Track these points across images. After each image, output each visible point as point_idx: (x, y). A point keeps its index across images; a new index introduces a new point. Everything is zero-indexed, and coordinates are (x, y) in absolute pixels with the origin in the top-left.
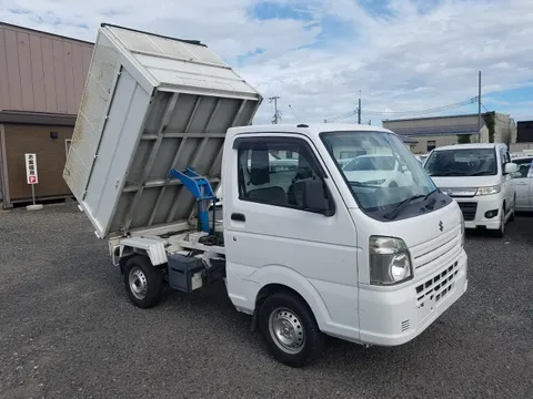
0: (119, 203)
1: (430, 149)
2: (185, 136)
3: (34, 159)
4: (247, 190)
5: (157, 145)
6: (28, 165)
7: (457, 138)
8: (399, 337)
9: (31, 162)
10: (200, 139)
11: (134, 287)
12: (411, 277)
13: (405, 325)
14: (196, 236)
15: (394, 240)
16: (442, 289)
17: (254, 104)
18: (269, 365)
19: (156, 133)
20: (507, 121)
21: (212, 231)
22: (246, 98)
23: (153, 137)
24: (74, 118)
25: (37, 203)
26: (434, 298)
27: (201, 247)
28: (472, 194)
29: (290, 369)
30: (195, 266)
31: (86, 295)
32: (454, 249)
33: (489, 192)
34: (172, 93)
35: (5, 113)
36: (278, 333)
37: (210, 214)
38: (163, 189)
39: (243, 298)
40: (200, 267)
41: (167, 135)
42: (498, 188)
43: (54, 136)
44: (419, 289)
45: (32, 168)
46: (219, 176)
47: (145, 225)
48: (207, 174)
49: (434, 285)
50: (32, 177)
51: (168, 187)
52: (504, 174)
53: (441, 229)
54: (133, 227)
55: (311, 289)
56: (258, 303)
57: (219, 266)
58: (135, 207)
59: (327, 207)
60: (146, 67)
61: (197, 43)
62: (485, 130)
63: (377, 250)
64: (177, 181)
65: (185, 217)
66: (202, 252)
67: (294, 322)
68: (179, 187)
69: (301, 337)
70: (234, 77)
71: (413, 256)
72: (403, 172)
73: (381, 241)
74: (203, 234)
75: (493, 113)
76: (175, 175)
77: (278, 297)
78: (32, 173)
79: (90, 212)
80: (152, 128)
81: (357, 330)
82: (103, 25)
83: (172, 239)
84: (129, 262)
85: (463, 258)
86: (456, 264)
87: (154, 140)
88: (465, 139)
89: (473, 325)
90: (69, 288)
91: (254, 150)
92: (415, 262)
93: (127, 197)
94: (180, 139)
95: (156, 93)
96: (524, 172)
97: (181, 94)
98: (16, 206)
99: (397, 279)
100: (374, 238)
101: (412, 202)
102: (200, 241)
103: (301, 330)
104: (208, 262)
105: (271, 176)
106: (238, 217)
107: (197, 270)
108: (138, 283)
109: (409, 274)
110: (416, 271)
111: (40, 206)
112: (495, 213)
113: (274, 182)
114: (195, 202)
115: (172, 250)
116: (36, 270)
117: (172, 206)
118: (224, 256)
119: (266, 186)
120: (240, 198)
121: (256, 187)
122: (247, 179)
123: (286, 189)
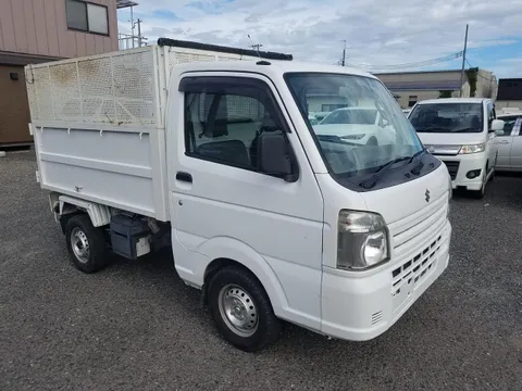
1: (411, 104)
4: (198, 144)
7: (439, 93)
8: (367, 331)
11: (76, 249)
12: (388, 259)
13: (376, 316)
15: (370, 216)
16: (422, 269)
18: (218, 347)
20: (489, 78)
26: (412, 281)
28: (456, 152)
29: (240, 352)
30: (140, 230)
31: (28, 255)
32: (439, 222)
33: (473, 150)
36: (229, 312)
39: (190, 272)
40: (146, 231)
42: (483, 146)
43: (13, 78)
44: (396, 272)
49: (414, 265)
52: (490, 131)
53: (427, 200)
55: (266, 268)
56: (208, 277)
59: (288, 169)
62: (466, 87)
63: (348, 227)
67: (246, 302)
69: (254, 318)
71: (391, 234)
72: (383, 126)
73: (353, 217)
75: (477, 69)
81: (318, 320)
84: (70, 221)
85: (446, 230)
86: (439, 238)
88: (447, 94)
89: (451, 300)
91: (208, 93)
92: (394, 241)
96: (508, 130)
99: (370, 262)
100: (345, 212)
101: (395, 166)
103: (254, 311)
104: (154, 226)
105: (229, 127)
106: (184, 177)
107: (142, 235)
108: (80, 245)
109: (385, 256)
110: (394, 252)
112: (477, 173)
113: (234, 134)
120: (188, 153)
121: (211, 140)
122: (198, 131)
123: (248, 144)
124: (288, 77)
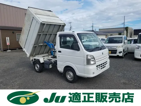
0: (32, 49)
2: (48, 33)
3: (9, 39)
4: (62, 46)
5: (41, 36)
6: (7, 40)
7: (118, 34)
9: (8, 39)
10: (51, 34)
12: (95, 64)
14: (50, 56)
15: (91, 56)
17: (64, 26)
18: (66, 83)
19: (41, 33)
20: (131, 29)
21: (54, 56)
22: (62, 25)
23: (40, 34)
24: (22, 28)
25: (10, 50)
26: (101, 68)
27: (52, 59)
28: (116, 48)
30: (50, 63)
31: (25, 70)
32: (106, 59)
33: (120, 47)
34: (45, 24)
35: (1, 27)
36: (68, 76)
37: (54, 53)
38: (43, 46)
39: (61, 69)
40: (51, 63)
41: (44, 33)
42: (122, 46)
43: (13, 33)
44: (97, 66)
45: (8, 41)
46: (56, 43)
47: (38, 54)
48: (53, 42)
49: (101, 66)
50: (8, 43)
51: (44, 45)
52: (124, 43)
54: (36, 55)
57: (56, 63)
58: (36, 50)
59: (78, 49)
60: (39, 18)
61: (50, 11)
63: (88, 58)
64: (46, 44)
65: (48, 53)
66: (52, 60)
68: (46, 45)
69: (73, 77)
70: (59, 19)
71: (96, 59)
73: (89, 56)
74: (52, 56)
75: (128, 27)
76: (45, 42)
77: (68, 69)
78: (8, 42)
79: (25, 51)
80: (40, 32)
81: (84, 74)
82: (28, 7)
83: (45, 57)
84: (35, 62)
86: (107, 62)
87: (41, 34)
88: (120, 34)
90: (21, 69)
91: (63, 37)
92: (96, 61)
93: (35, 48)
94: (47, 34)
95: (41, 24)
97: (47, 24)
98: (4, 50)
99: (92, 64)
100: (87, 55)
102: (51, 57)
103: (73, 75)
104: (53, 62)
105: (67, 43)
106: (60, 52)
107: (51, 64)
108: (37, 67)
111: (10, 51)
112: (121, 52)
113: (68, 44)
114: (50, 49)
115: (45, 59)
116: (12, 65)
117: (44, 50)
118: (57, 61)
119: (66, 45)
120: (60, 47)
121: (64, 45)
122: (62, 43)
123: (70, 46)
124: (77, 34)
